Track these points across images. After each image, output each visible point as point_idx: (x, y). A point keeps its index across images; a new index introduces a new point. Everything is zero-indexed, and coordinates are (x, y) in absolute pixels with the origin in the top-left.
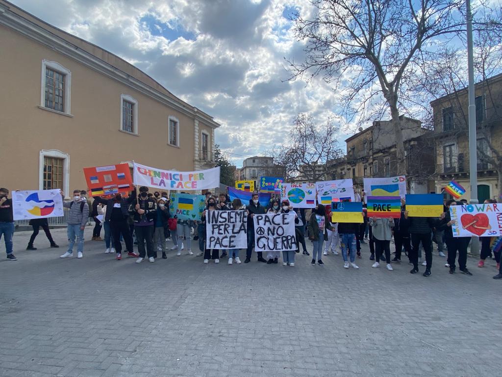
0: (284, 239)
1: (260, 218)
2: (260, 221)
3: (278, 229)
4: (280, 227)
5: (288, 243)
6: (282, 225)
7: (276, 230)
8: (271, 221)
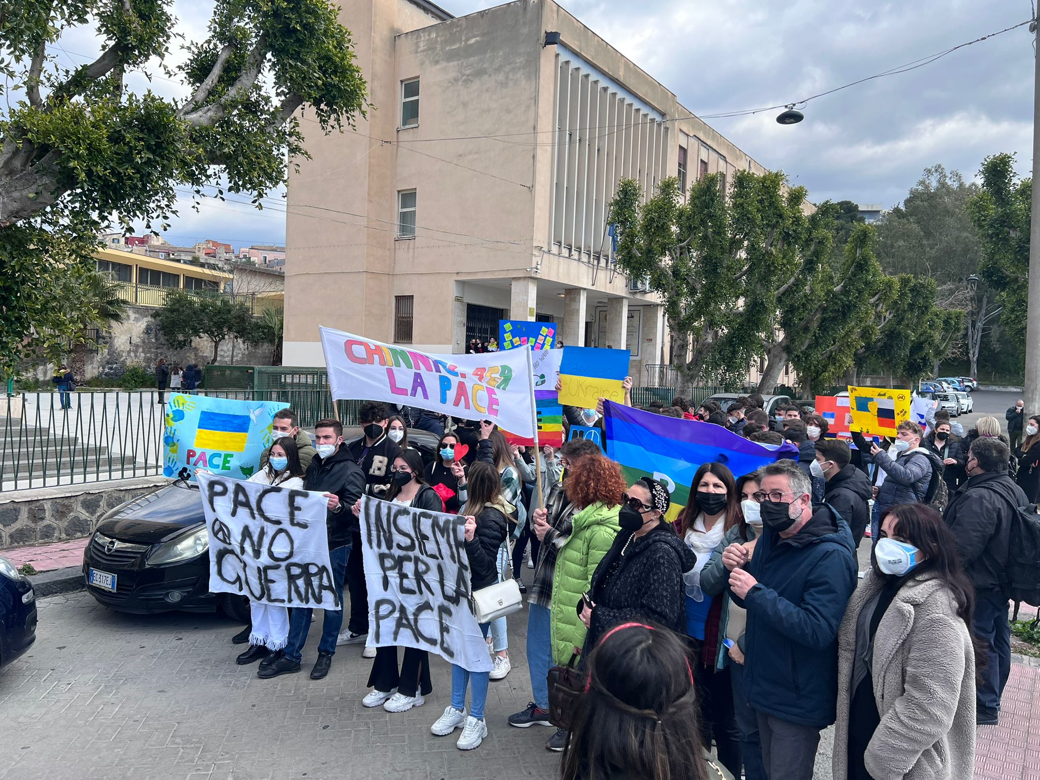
0: (296, 571)
1: (218, 488)
2: (218, 500)
3: (274, 538)
4: (281, 531)
5: (309, 584)
6: (286, 525)
7: (266, 541)
8: (254, 504)
